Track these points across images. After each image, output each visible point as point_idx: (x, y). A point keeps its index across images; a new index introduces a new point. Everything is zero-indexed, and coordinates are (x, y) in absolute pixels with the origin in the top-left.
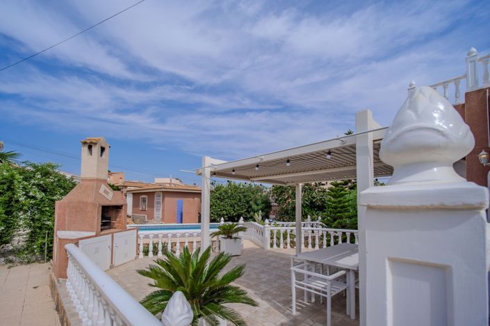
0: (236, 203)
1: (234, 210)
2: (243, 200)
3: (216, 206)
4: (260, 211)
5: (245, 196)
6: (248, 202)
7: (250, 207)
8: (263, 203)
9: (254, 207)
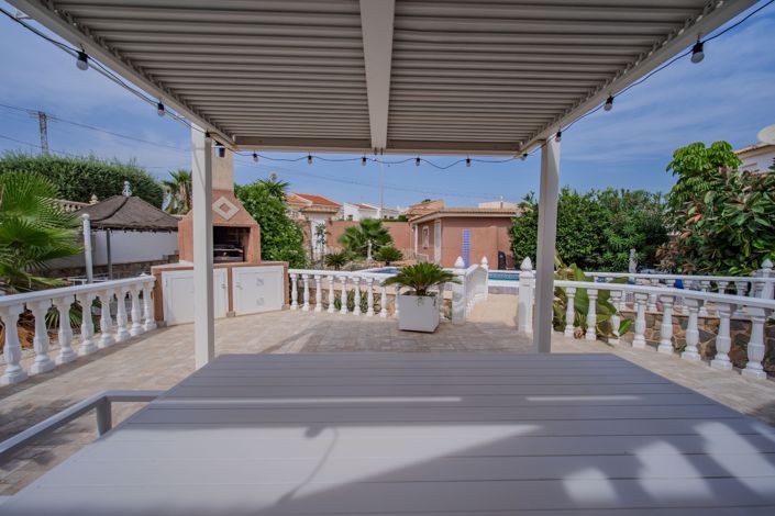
0: (570, 234)
1: (564, 247)
2: (588, 226)
3: (526, 240)
4: (633, 251)
5: (592, 219)
6: (599, 231)
7: (604, 241)
8: (639, 231)
9: (615, 240)
